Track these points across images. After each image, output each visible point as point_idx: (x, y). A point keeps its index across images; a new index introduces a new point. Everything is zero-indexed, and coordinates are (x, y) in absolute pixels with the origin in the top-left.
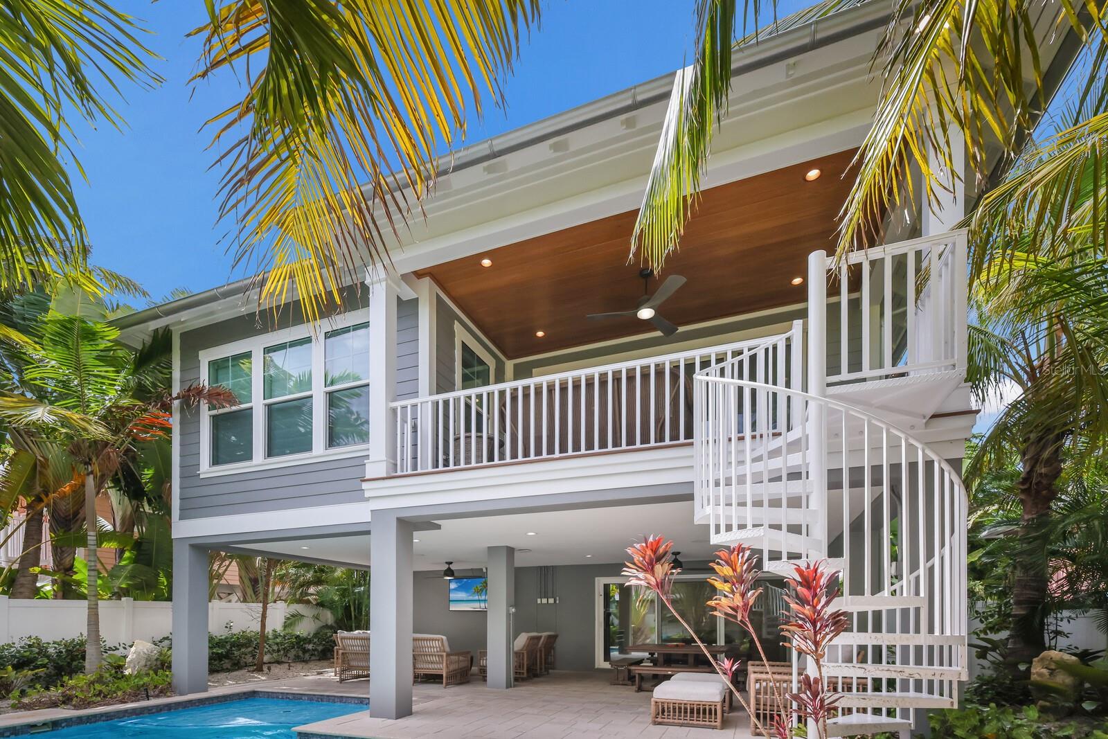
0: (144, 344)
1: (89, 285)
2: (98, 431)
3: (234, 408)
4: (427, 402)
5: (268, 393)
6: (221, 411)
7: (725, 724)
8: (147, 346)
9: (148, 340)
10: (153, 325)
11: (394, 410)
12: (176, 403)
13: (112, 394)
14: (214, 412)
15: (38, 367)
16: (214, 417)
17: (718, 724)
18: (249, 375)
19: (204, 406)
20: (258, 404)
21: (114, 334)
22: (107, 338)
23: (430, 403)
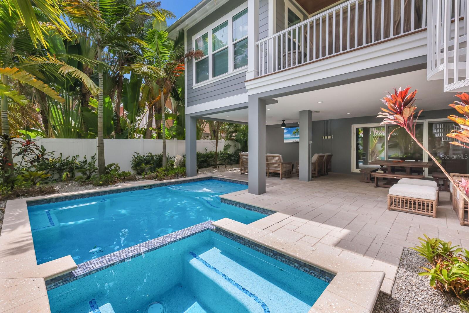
0: (176, 37)
1: (160, 17)
2: (162, 74)
3: (203, 58)
4: (271, 38)
5: (214, 49)
6: (199, 60)
7: (439, 214)
8: (177, 38)
9: (178, 36)
10: (178, 29)
11: (258, 46)
12: (186, 59)
13: (167, 59)
14: (197, 61)
15: (147, 52)
16: (197, 63)
17: (434, 213)
18: (208, 43)
19: (194, 59)
20: (210, 55)
21: (166, 35)
22: (165, 37)
23: (272, 38)
